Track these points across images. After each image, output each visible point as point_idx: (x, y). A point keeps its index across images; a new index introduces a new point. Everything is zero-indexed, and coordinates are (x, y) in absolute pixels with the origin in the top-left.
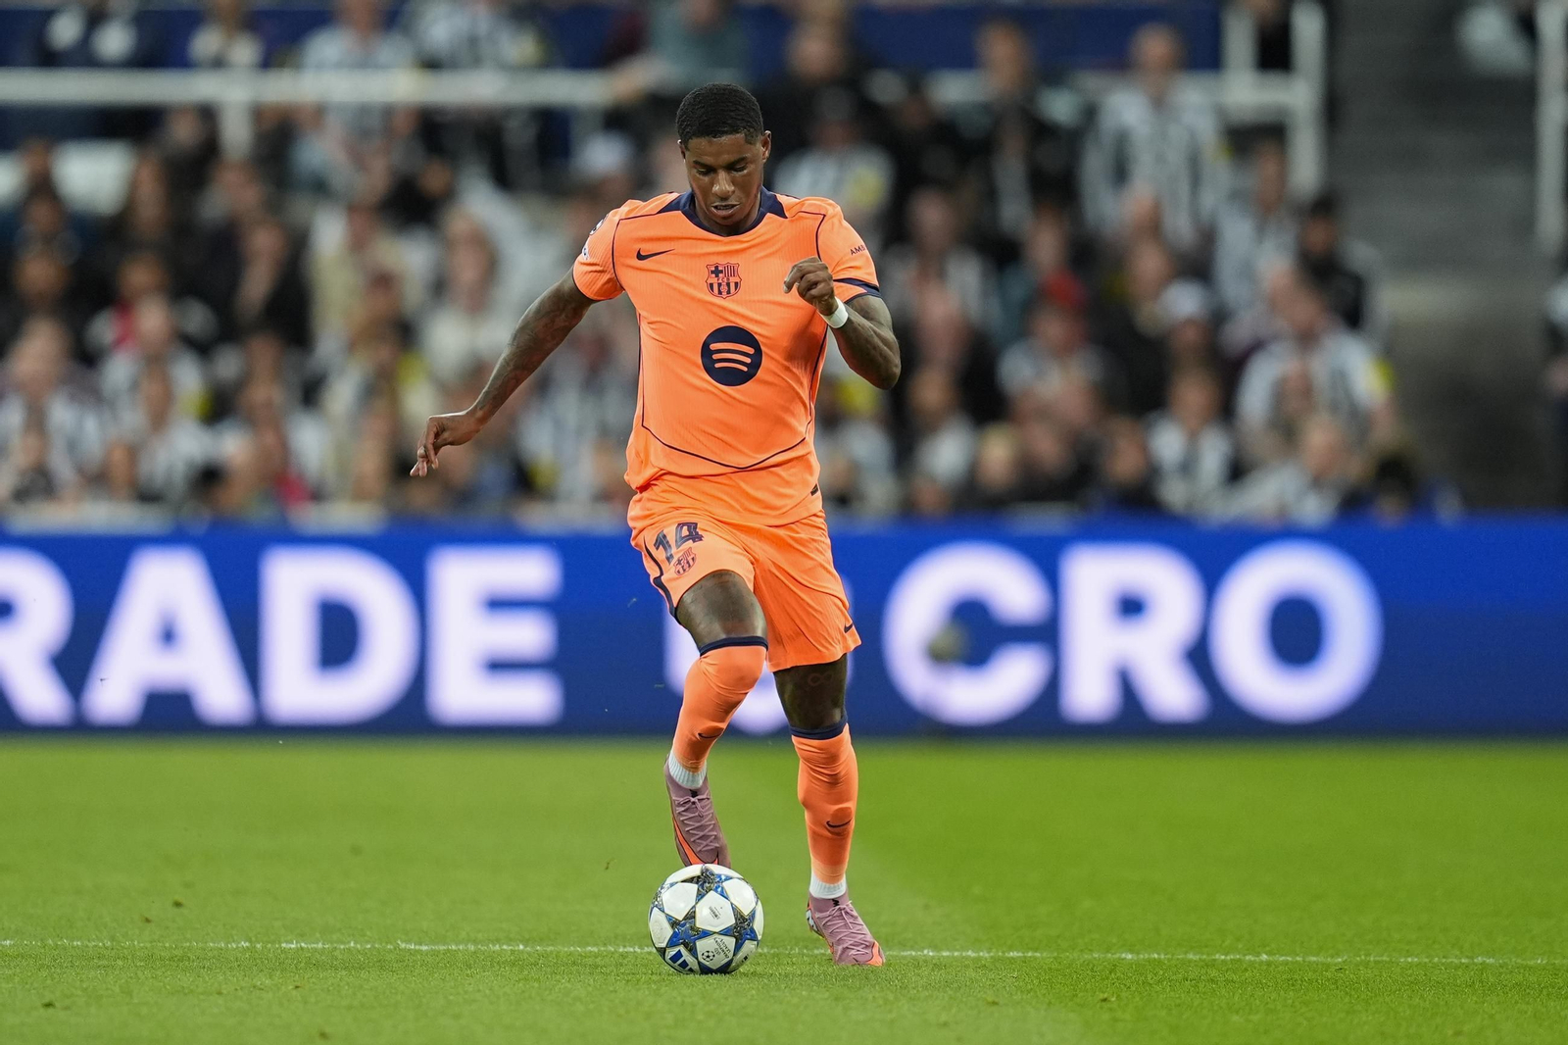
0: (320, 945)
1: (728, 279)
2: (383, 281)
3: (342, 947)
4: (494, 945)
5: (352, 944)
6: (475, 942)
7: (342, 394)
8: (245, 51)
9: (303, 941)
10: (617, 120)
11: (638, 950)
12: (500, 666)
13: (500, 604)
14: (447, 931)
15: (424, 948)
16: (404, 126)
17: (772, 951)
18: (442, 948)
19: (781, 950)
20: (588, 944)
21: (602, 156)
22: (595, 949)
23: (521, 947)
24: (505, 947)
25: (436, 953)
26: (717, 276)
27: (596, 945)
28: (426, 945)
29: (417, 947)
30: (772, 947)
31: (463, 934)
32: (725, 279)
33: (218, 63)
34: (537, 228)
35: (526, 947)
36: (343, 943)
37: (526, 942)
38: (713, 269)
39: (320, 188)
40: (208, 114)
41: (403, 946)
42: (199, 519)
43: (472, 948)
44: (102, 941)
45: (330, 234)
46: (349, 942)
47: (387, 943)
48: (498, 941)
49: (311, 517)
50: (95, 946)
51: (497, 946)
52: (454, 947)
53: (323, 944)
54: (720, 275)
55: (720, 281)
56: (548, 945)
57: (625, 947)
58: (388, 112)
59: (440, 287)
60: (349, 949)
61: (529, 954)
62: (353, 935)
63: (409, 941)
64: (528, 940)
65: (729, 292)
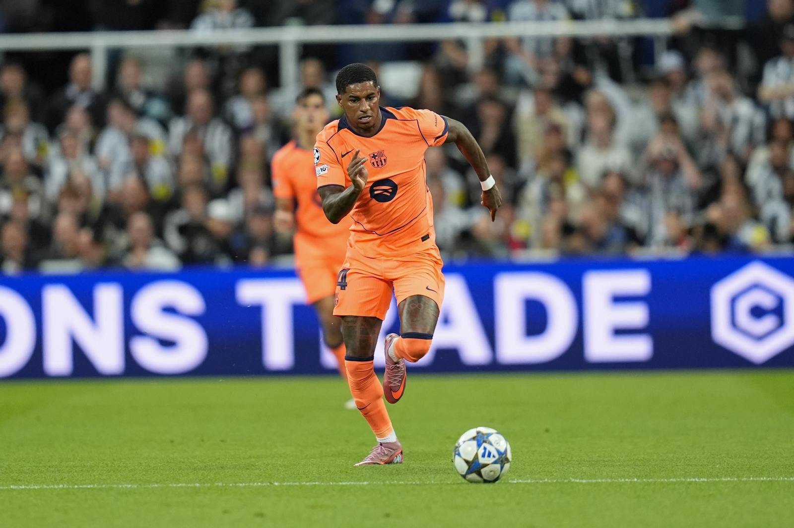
0: (529, 481)
1: (380, 159)
2: (555, 129)
3: (541, 482)
4: (621, 479)
5: (546, 480)
6: (611, 478)
7: (534, 191)
8: (477, 12)
9: (521, 479)
10: (675, 43)
11: (697, 480)
12: (620, 332)
13: (619, 299)
14: (596, 472)
15: (584, 481)
16: (563, 49)
17: (768, 479)
18: (594, 481)
19: (773, 478)
20: (670, 478)
21: (669, 62)
22: (674, 480)
23: (636, 480)
24: (627, 480)
25: (590, 484)
26: (375, 158)
27: (675, 477)
28: (586, 480)
29: (581, 481)
30: (769, 477)
31: (605, 473)
32: (379, 159)
33: (464, 19)
34: (635, 102)
35: (638, 479)
36: (541, 479)
37: (638, 477)
38: (372, 155)
39: (521, 83)
40: (461, 44)
41: (573, 480)
42: (461, 258)
43: (609, 481)
44: (414, 481)
45: (526, 107)
46: (545, 479)
47: (565, 479)
48: (623, 477)
49: (522, 256)
50: (411, 484)
51: (623, 480)
52: (600, 481)
53: (531, 480)
54: (376, 158)
55: (377, 160)
56: (649, 479)
57: (690, 479)
58: (554, 41)
59: (584, 134)
60: (545, 482)
61: (640, 483)
62: (546, 475)
63: (576, 478)
64: (639, 476)
65: (382, 164)
